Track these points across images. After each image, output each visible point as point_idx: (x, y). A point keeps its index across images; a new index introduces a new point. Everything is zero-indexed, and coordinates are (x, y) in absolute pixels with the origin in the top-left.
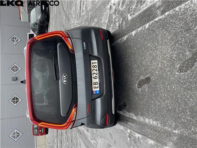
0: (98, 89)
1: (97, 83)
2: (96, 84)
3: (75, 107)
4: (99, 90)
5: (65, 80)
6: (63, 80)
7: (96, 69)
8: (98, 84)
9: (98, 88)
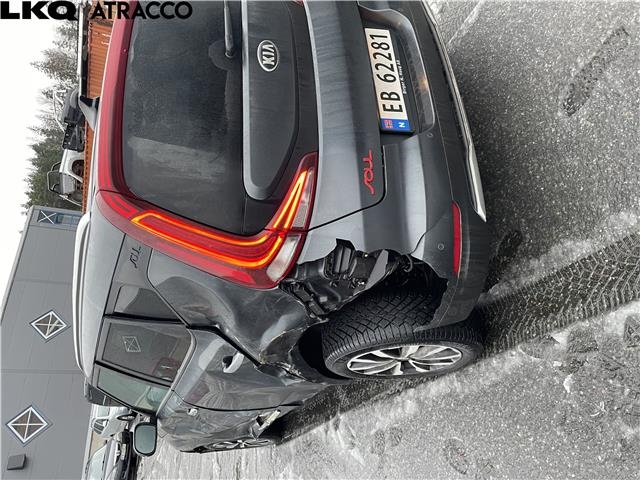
0: (404, 116)
1: (393, 96)
2: (390, 99)
3: (306, 168)
4: (406, 118)
5: (269, 56)
6: (262, 55)
7: (386, 53)
8: (398, 99)
9: (401, 110)
